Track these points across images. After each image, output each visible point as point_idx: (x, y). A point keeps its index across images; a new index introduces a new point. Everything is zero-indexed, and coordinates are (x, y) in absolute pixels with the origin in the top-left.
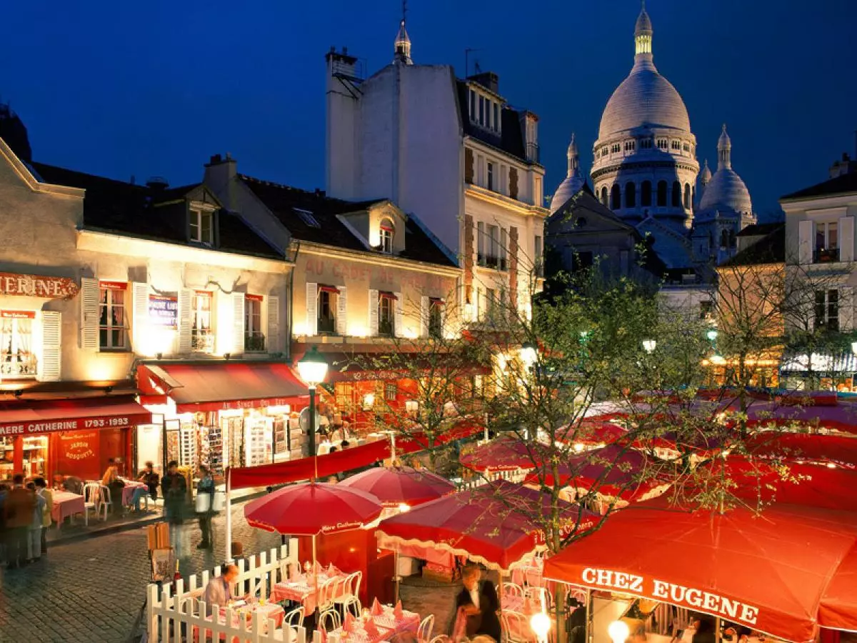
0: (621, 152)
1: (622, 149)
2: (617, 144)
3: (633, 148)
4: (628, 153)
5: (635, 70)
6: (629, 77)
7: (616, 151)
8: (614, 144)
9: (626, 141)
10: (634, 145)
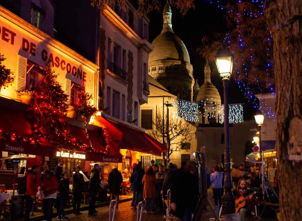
0: (156, 71)
1: (157, 70)
2: (155, 66)
3: (163, 69)
4: (160, 72)
5: (163, 31)
6: (160, 35)
7: (154, 70)
8: (153, 67)
9: (159, 66)
10: (163, 68)
